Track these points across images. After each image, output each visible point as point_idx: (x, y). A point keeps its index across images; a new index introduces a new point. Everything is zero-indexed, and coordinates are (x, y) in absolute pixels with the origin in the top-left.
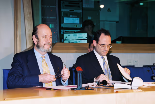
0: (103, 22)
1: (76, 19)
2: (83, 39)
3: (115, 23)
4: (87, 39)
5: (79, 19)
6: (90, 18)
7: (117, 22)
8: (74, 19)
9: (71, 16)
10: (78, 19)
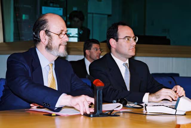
0: (91, 15)
1: (59, 9)
2: (73, 37)
3: (106, 16)
4: (77, 36)
5: (62, 9)
6: (75, 9)
7: (109, 16)
8: (56, 9)
9: (51, 5)
10: (60, 10)
